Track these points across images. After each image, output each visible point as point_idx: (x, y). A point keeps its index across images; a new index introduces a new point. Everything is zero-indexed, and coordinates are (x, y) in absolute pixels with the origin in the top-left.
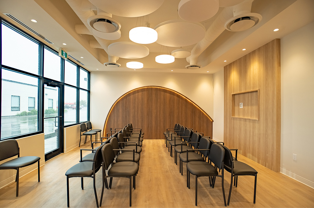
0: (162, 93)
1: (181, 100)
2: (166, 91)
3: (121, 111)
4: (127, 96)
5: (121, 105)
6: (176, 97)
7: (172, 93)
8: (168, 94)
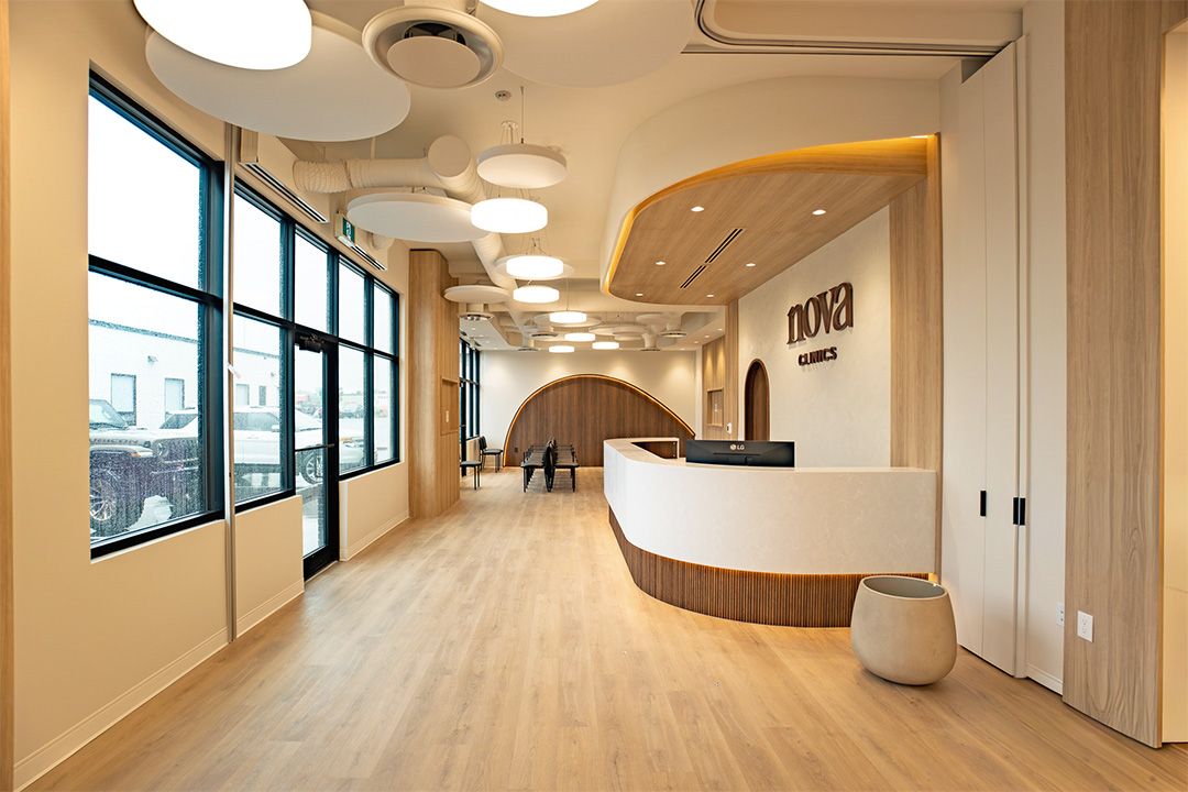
0: (604, 386)
1: (637, 399)
2: (610, 383)
3: (532, 417)
4: (545, 391)
5: (532, 407)
6: (628, 394)
7: (621, 386)
8: (615, 389)
